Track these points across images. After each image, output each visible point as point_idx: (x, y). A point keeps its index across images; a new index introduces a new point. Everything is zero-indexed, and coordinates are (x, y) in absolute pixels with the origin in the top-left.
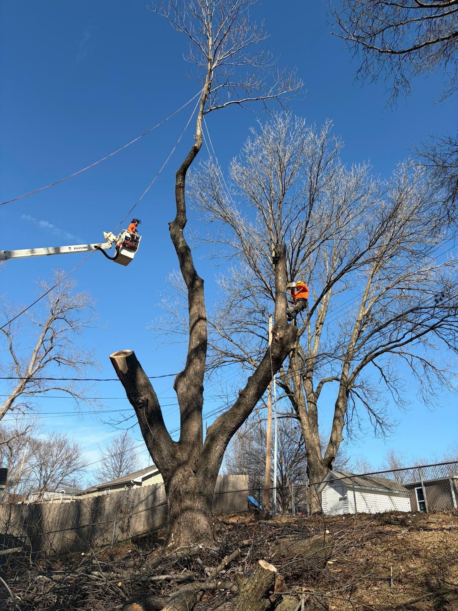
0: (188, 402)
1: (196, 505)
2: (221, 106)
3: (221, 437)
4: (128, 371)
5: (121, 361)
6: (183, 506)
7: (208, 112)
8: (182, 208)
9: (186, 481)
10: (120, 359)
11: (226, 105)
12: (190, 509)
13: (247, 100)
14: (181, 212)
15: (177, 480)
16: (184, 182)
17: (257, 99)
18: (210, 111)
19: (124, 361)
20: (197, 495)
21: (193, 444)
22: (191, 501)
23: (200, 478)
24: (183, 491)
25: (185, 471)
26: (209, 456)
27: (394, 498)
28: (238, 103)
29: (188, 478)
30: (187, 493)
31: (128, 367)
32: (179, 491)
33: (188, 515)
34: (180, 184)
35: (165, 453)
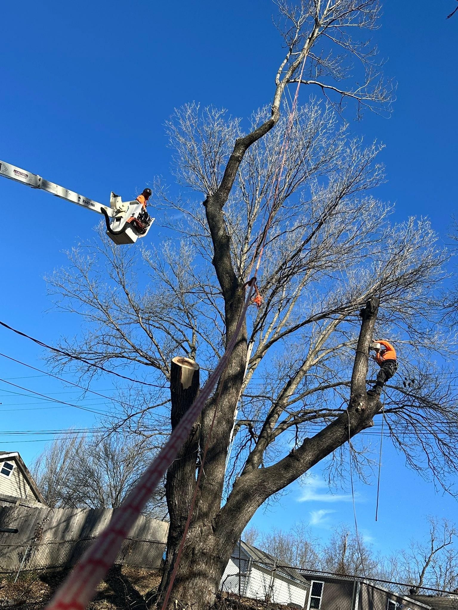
0: (217, 440)
1: (211, 572)
2: (305, 81)
3: (258, 498)
4: (190, 387)
5: (187, 373)
6: (195, 568)
7: (291, 82)
8: (230, 185)
9: (203, 537)
10: (187, 370)
11: (310, 83)
12: (203, 575)
13: (332, 88)
14: (226, 189)
15: (194, 534)
16: (243, 155)
17: (342, 93)
18: (293, 82)
19: (191, 374)
20: (214, 559)
21: (216, 494)
22: (206, 565)
23: (222, 541)
24: (199, 550)
25: (204, 525)
26: (238, 516)
27: (292, 587)
28: (322, 87)
29: (208, 536)
30: (203, 554)
31: (192, 383)
32: (194, 549)
33: (199, 582)
34: (239, 156)
35: (189, 497)
